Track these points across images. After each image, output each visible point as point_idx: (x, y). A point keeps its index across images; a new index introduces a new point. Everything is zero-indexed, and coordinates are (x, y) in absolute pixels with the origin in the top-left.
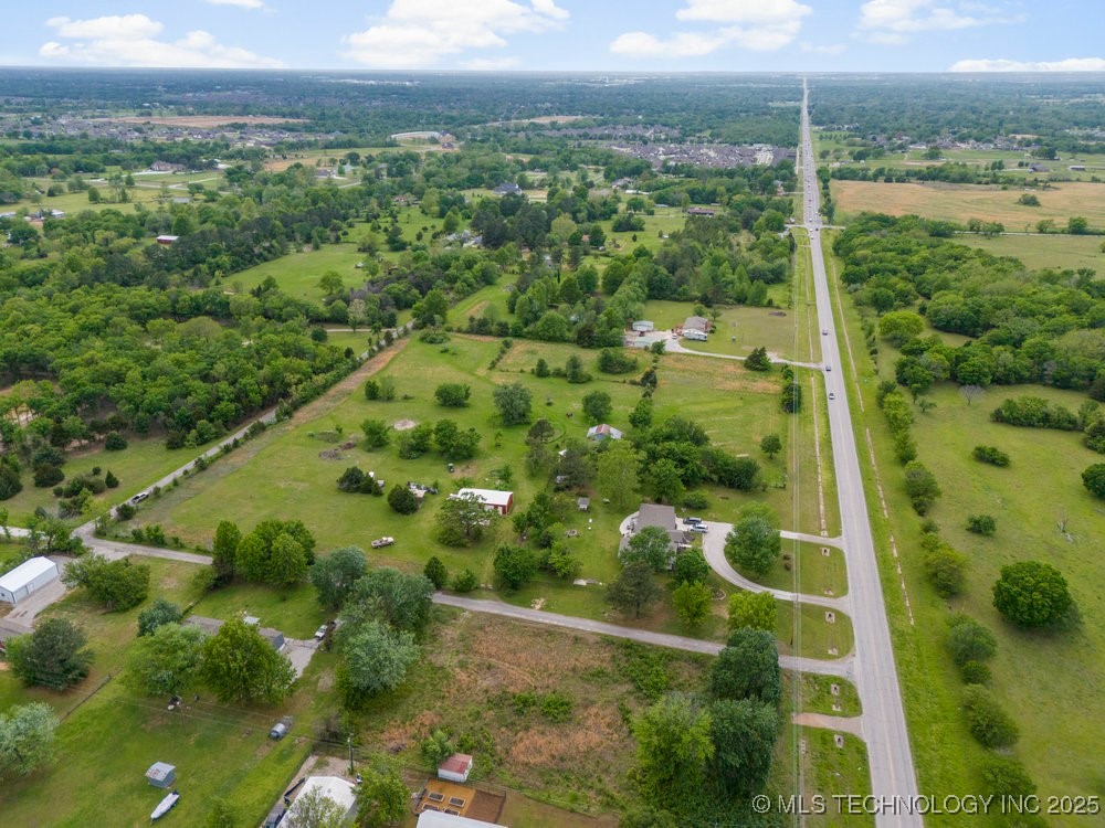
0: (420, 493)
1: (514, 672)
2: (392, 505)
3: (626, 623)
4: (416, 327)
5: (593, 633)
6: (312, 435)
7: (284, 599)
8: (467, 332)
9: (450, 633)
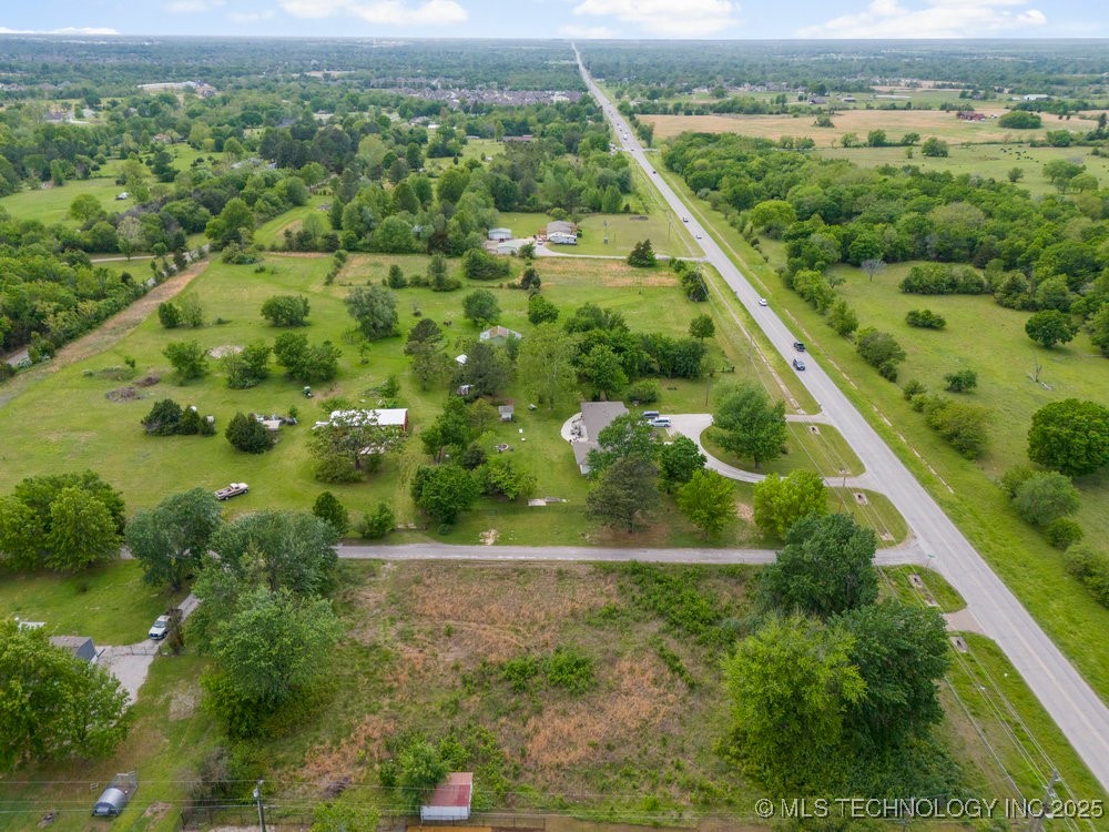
0: (274, 424)
1: (490, 633)
2: (233, 442)
3: (617, 542)
4: (215, 249)
5: (579, 563)
6: (91, 374)
7: (84, 590)
8: (284, 250)
9: (371, 596)
